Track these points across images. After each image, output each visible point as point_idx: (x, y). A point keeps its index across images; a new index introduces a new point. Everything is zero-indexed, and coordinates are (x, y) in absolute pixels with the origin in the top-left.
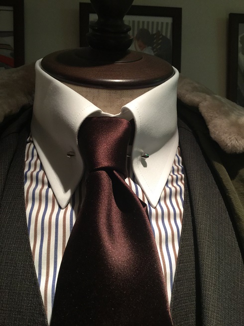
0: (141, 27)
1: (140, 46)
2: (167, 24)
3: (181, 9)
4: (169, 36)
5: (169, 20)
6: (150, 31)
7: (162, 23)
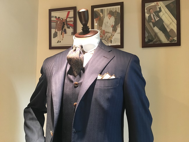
0: (110, 10)
1: (110, 16)
2: (119, 8)
3: (123, 2)
4: (119, 12)
5: (119, 6)
6: (113, 11)
7: (117, 8)
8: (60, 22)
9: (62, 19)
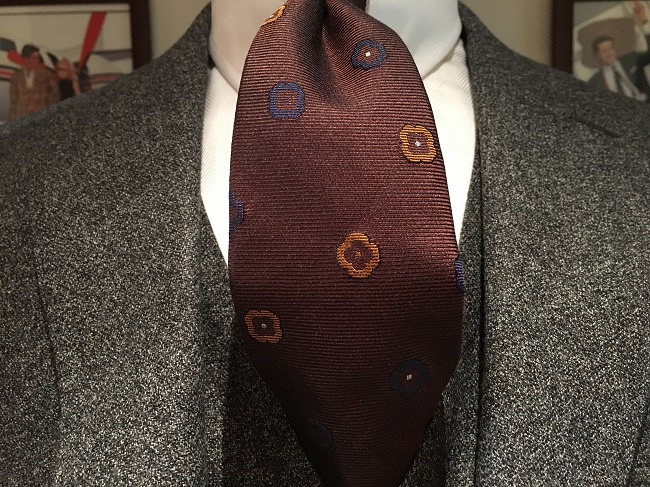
8: (36, 81)
9: (53, 58)
